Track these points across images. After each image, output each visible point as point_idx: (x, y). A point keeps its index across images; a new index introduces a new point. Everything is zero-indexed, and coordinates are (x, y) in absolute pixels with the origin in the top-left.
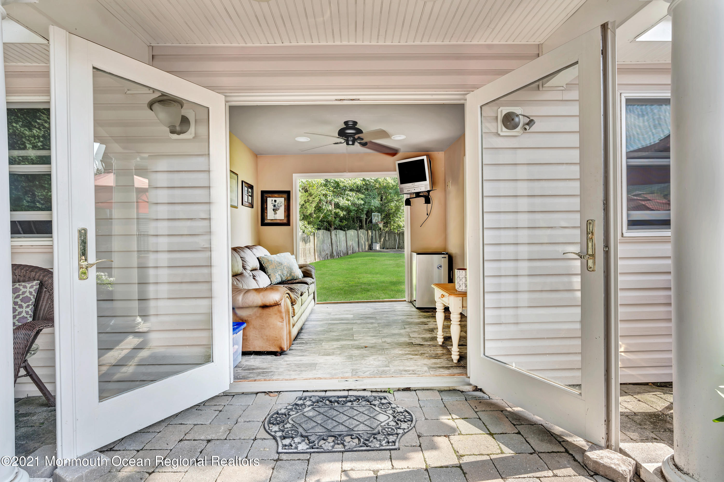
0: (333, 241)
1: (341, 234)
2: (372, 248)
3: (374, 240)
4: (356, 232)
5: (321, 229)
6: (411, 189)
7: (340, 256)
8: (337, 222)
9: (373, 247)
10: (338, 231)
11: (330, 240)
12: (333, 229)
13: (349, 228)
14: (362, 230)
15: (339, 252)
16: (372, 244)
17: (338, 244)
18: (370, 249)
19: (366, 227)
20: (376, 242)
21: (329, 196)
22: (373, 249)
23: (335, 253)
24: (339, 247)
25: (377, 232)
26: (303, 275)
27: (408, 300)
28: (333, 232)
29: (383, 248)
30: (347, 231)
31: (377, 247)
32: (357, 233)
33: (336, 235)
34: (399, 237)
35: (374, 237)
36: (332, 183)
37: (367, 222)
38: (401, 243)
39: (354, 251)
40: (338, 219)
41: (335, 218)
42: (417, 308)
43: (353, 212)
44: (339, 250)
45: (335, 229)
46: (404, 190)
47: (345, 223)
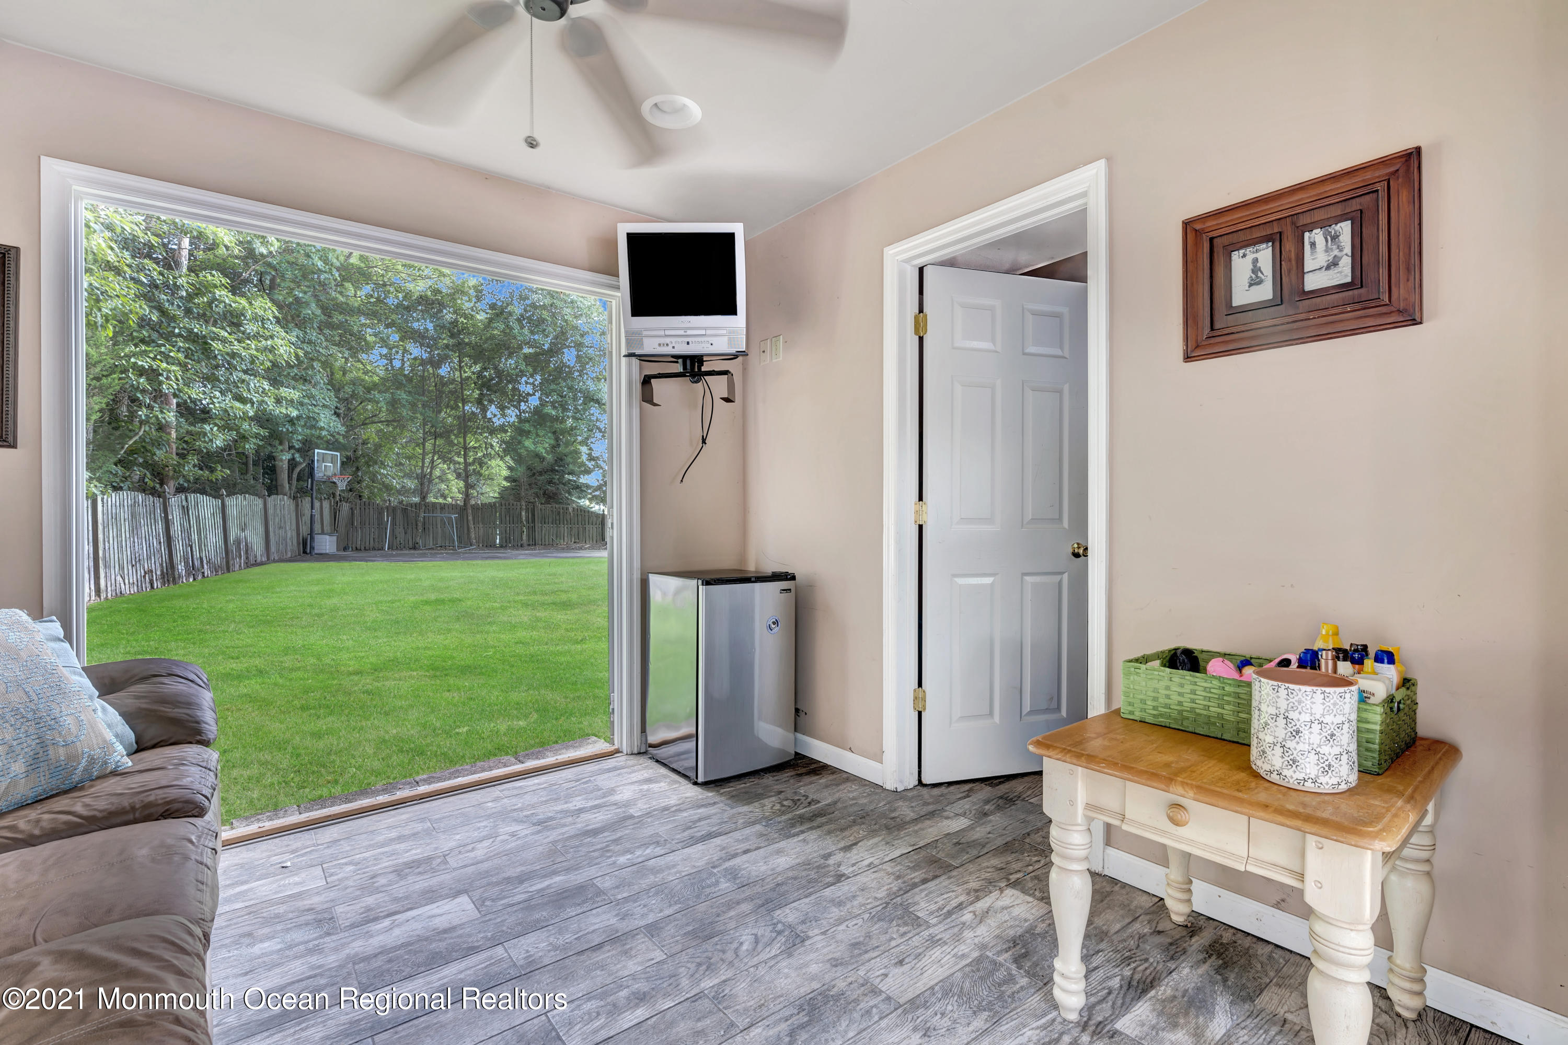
0: (176, 529)
1: (206, 506)
2: (312, 548)
3: (317, 527)
4: (259, 502)
5: (121, 489)
6: (673, 340)
7: (200, 577)
8: (190, 468)
9: (316, 545)
10: (192, 497)
11: (160, 526)
12: (173, 490)
13: (233, 489)
14: (280, 497)
15: (197, 563)
16: (312, 539)
17: (195, 537)
18: (305, 552)
19: (290, 488)
20: (323, 533)
21: (168, 378)
22: (316, 551)
23: (181, 568)
24: (196, 548)
25: (326, 504)
26: (131, 736)
27: (632, 746)
28: (175, 501)
29: (345, 549)
30: (227, 499)
31: (326, 543)
32: (261, 506)
33: (185, 510)
34: (394, 519)
35: (317, 517)
36: (180, 335)
37: (295, 476)
38: (398, 535)
39: (251, 558)
40: (193, 459)
41: (182, 456)
42: (706, 784)
43: (254, 440)
44: (197, 554)
45: (180, 490)
46: (646, 341)
47: (221, 473)
